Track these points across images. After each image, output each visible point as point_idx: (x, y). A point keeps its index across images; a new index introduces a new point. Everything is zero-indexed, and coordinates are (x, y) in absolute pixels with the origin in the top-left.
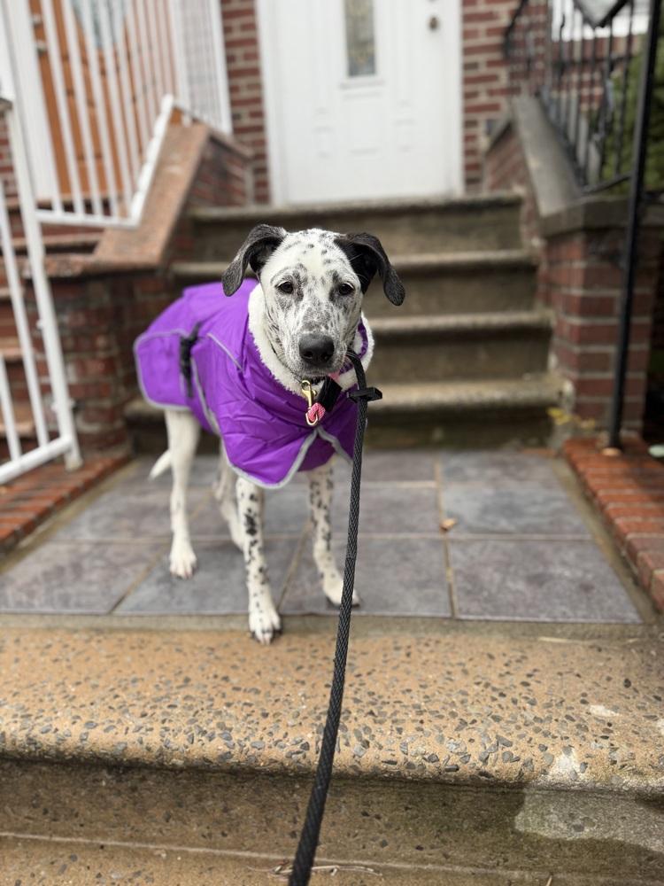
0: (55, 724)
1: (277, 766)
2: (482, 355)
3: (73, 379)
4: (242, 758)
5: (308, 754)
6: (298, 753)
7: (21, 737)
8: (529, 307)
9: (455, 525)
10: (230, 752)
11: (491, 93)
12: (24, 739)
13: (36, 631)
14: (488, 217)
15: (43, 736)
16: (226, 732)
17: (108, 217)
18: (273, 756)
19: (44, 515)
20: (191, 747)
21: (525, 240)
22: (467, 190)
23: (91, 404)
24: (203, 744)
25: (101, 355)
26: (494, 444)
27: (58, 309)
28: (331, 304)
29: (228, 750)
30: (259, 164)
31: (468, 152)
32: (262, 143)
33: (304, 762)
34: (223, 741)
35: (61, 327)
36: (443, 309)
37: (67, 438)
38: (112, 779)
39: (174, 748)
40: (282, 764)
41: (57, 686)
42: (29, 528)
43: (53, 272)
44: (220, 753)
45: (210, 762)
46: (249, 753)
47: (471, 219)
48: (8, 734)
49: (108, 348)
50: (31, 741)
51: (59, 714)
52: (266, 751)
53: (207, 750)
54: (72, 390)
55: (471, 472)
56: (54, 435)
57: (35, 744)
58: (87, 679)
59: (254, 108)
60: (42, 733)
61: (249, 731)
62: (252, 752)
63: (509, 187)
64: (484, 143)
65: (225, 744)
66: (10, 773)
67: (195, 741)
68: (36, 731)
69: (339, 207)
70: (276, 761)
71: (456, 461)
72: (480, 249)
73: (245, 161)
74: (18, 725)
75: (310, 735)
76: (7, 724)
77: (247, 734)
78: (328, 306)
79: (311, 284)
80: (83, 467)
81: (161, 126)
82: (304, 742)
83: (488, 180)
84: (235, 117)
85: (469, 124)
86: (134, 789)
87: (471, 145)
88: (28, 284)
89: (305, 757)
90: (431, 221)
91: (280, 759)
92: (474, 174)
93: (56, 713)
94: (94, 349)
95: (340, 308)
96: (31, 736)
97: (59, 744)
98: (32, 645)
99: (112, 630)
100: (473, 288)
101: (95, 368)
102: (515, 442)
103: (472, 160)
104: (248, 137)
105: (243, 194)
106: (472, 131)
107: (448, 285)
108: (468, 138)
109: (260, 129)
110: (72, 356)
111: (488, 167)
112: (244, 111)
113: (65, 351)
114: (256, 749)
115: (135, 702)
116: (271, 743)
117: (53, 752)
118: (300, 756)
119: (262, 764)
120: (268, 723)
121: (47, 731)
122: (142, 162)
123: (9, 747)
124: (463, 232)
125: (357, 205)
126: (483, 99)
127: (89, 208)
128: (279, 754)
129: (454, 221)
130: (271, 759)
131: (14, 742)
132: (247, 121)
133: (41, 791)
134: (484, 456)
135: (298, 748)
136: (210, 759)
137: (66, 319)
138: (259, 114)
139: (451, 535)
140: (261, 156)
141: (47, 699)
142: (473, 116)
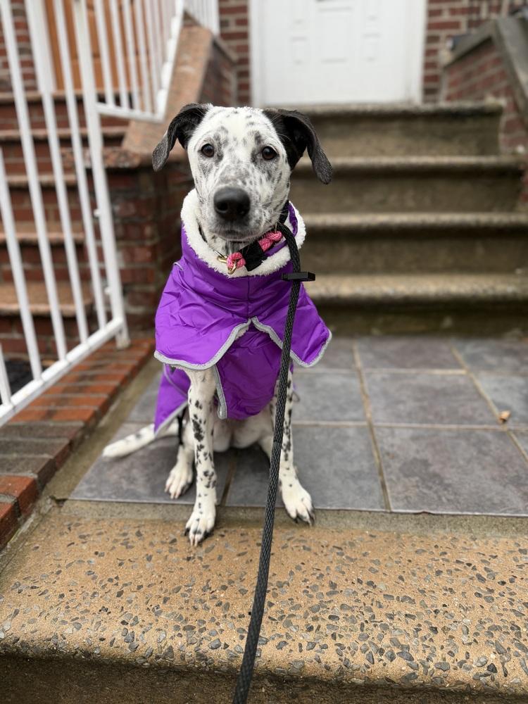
0: (224, 639)
1: (463, 687)
2: (480, 250)
3: (123, 265)
4: (427, 679)
5: (496, 676)
6: (486, 675)
7: (190, 651)
8: (512, 209)
9: (510, 416)
10: (414, 673)
11: (453, 12)
12: (194, 654)
13: (153, 523)
14: (470, 124)
15: (214, 652)
16: (405, 653)
18: (460, 678)
20: (372, 668)
21: (503, 147)
22: (425, 101)
23: (137, 288)
24: (385, 665)
25: (148, 243)
26: (497, 333)
27: (113, 199)
29: (411, 671)
30: (242, 68)
31: (428, 65)
32: (245, 49)
33: (492, 684)
34: (405, 661)
35: (114, 215)
36: (435, 207)
37: (119, 320)
38: (273, 687)
39: (355, 667)
40: (469, 685)
41: (204, 590)
44: (404, 674)
45: (393, 682)
46: (435, 675)
47: (456, 126)
48: (175, 649)
49: (152, 237)
50: (201, 656)
51: (222, 626)
52: (452, 673)
53: (390, 671)
54: (123, 274)
55: (492, 360)
56: (109, 317)
57: (206, 660)
58: (231, 582)
59: (240, 16)
60: (212, 648)
61: (428, 651)
62: (439, 673)
63: (482, 98)
64: (445, 56)
65: (408, 664)
66: (165, 678)
67: (376, 661)
68: (205, 647)
69: (337, 109)
70: (463, 683)
71: (471, 348)
72: (461, 154)
73: (233, 64)
74: (184, 639)
75: (493, 656)
76: (172, 638)
77: (427, 654)
80: (131, 347)
82: (489, 663)
83: (445, 91)
84: (223, 24)
85: (431, 39)
86: (294, 696)
87: (432, 59)
88: (89, 173)
89: (493, 679)
90: (420, 126)
91: (467, 681)
92: (432, 85)
93: (218, 624)
94: (142, 237)
96: (200, 651)
97: (232, 661)
98: (156, 540)
100: (464, 189)
101: (143, 254)
102: (517, 331)
103: (431, 72)
104: (234, 43)
105: (228, 94)
106: (434, 46)
107: (441, 185)
108: (429, 53)
109: (245, 36)
110: (122, 243)
111: (446, 79)
112: (231, 18)
113: (118, 239)
114: (441, 671)
115: (293, 612)
116: (456, 664)
117: (225, 668)
118: (488, 678)
119: (448, 685)
120: (439, 639)
121: (217, 647)
123: (177, 661)
124: (447, 138)
125: (354, 108)
126: (446, 17)
127: (118, 101)
128: (465, 676)
129: (439, 127)
130: (458, 681)
131: (183, 657)
132: (233, 28)
133: (196, 695)
134: (492, 343)
135: (484, 670)
136: (394, 680)
137: (117, 208)
138: (244, 22)
139: (510, 426)
140: (245, 61)
141: (200, 606)
142: (436, 32)
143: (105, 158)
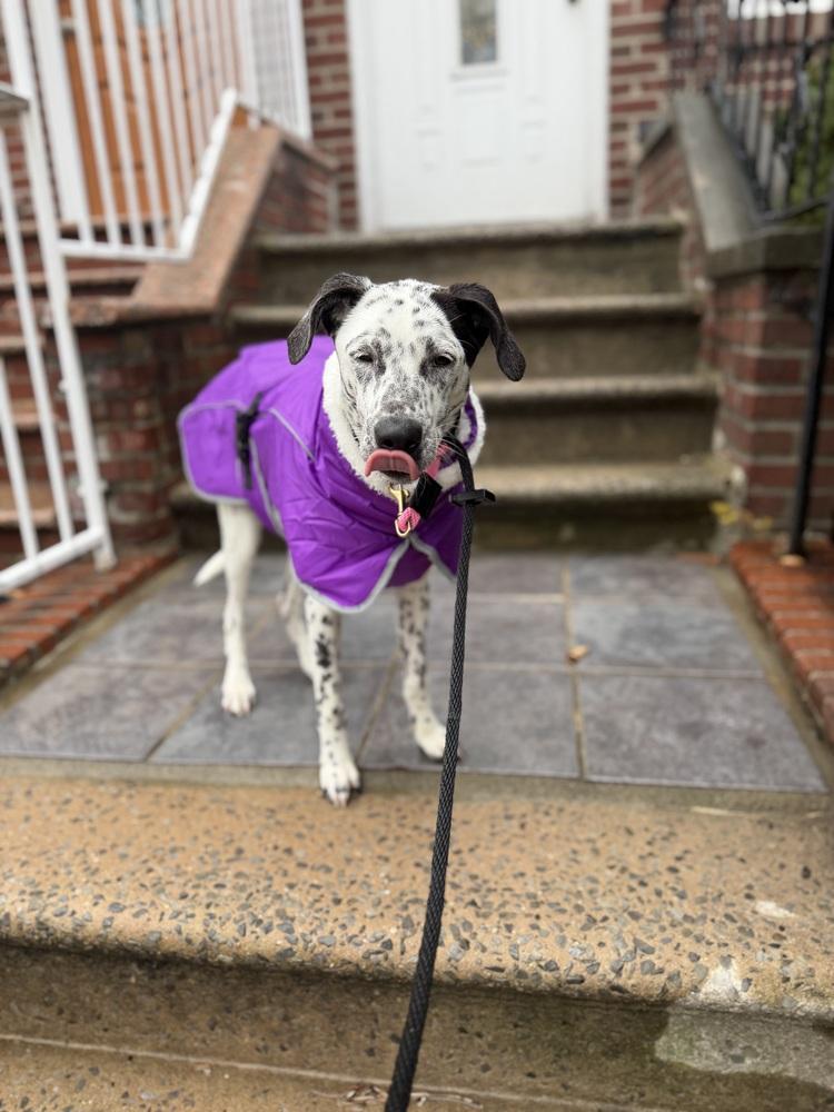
0: (73, 905)
1: (351, 968)
2: (627, 431)
3: (106, 455)
4: (307, 957)
5: (391, 955)
6: (378, 952)
7: (29, 919)
8: (689, 369)
9: (587, 654)
10: (291, 949)
11: (646, 86)
12: (33, 922)
13: (53, 781)
14: (638, 250)
15: (57, 920)
16: (287, 922)
17: (150, 248)
18: (347, 955)
19: (66, 629)
20: (242, 941)
21: (686, 282)
22: (613, 215)
23: (128, 487)
24: (257, 938)
25: (141, 425)
26: (639, 547)
27: (87, 367)
28: (422, 380)
29: (288, 945)
30: (344, 177)
31: (615, 164)
32: (349, 150)
33: (385, 964)
34: (283, 935)
35: (90, 389)
36: (579, 370)
37: (97, 531)
38: (144, 975)
39: (222, 940)
40: (357, 965)
41: (77, 854)
42: (47, 645)
43: (80, 319)
44: (278, 949)
45: (267, 961)
46: (316, 951)
47: (617, 253)
48: (13, 915)
49: (149, 417)
50: (42, 925)
51: (78, 892)
52: (338, 949)
53: (262, 944)
54: (104, 469)
55: (610, 583)
56: (80, 526)
57: (47, 929)
58: (114, 846)
59: (339, 105)
60: (56, 916)
61: (316, 923)
62: (320, 949)
63: (666, 211)
64: (635, 152)
65: (286, 938)
66: (16, 962)
67: (248, 933)
68: (48, 914)
69: (446, 234)
70: (350, 963)
71: (591, 567)
72: (627, 291)
73: (327, 174)
74: (26, 905)
75: (393, 931)
76: (13, 903)
77: (314, 927)
78: (417, 382)
79: (396, 353)
80: (116, 569)
81: (220, 129)
82: (386, 939)
83: (640, 200)
84: (316, 117)
85: (616, 127)
86: (171, 988)
87: (619, 155)
88: (49, 334)
89: (386, 958)
90: (565, 254)
91: (355, 960)
92: (621, 192)
93: (73, 890)
94: (131, 418)
95: (434, 384)
96: (41, 919)
97: (77, 931)
98: (47, 799)
99: (147, 782)
100: (618, 342)
101: (133, 441)
102: (668, 545)
103: (620, 174)
104: (332, 143)
105: (325, 216)
106: (621, 136)
107: (585, 339)
108: (615, 146)
109: (347, 132)
110: (104, 426)
111: (641, 183)
112: (327, 109)
113: (95, 420)
114: (324, 947)
115: (173, 878)
116: (345, 939)
117: (69, 940)
118: (381, 956)
119: (332, 965)
120: (340, 912)
121: (62, 914)
122: (195, 176)
123: (14, 932)
124: (606, 270)
125: (469, 232)
126: (636, 94)
127: (126, 236)
128: (353, 953)
129: (594, 255)
130: (343, 960)
131: (20, 926)
132: (330, 122)
133: (55, 987)
134: (628, 562)
135: (377, 946)
136: (267, 957)
137: (97, 379)
138: (346, 113)
139: (582, 667)
140: (348, 168)
141: (62, 871)
142: (622, 117)
143: (71, 312)
